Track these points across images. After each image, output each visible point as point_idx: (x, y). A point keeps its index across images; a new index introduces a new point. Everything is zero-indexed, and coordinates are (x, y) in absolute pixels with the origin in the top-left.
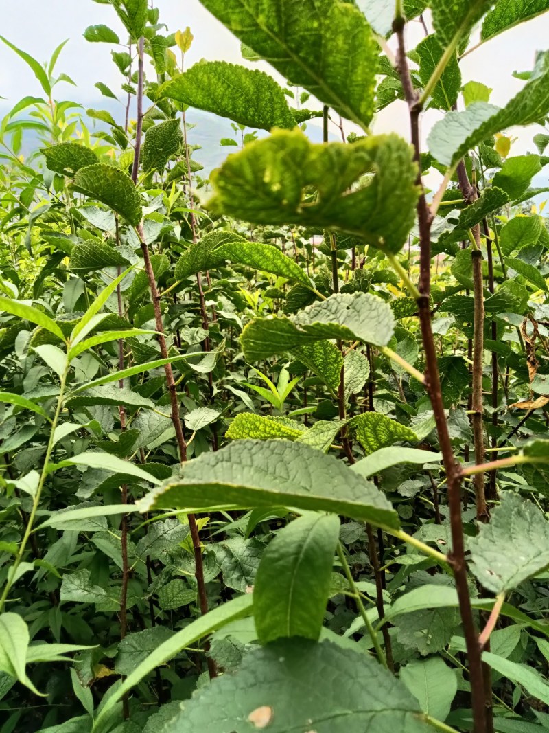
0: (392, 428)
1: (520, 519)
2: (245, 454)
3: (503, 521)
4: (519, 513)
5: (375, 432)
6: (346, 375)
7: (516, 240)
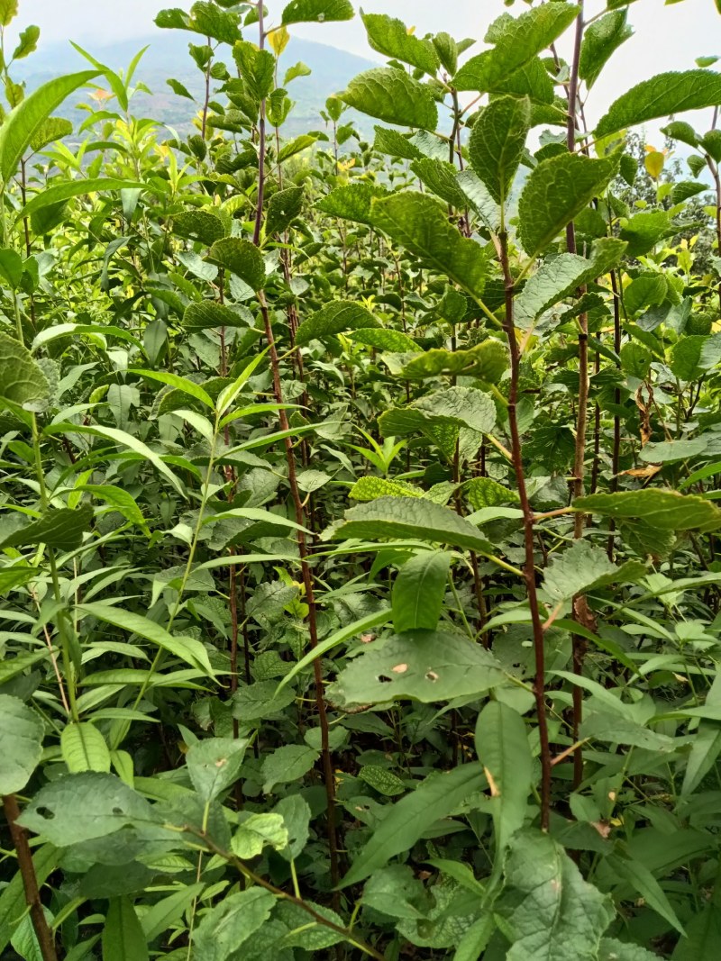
0: (498, 491)
1: (588, 559)
2: (387, 506)
3: (573, 559)
4: (588, 555)
5: (484, 494)
6: (461, 444)
7: (640, 300)
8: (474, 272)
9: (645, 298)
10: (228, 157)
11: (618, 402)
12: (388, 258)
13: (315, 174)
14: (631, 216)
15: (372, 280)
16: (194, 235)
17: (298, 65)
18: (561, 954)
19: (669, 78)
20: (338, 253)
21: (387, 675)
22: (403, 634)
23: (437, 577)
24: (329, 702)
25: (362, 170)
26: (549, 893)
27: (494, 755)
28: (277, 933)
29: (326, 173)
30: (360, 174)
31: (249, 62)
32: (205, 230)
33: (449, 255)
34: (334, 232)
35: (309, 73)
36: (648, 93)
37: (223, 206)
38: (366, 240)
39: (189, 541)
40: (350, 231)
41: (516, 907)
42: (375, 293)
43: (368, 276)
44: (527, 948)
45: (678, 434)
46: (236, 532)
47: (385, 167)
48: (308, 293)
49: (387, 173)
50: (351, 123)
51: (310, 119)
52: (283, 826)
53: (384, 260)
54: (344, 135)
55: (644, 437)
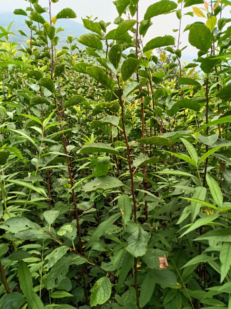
0: (122, 144)
3: (140, 158)
4: (144, 157)
5: (119, 145)
6: (112, 133)
7: (159, 95)
8: (112, 85)
9: (160, 95)
10: (39, 54)
11: (155, 123)
12: (89, 85)
13: (65, 60)
14: (155, 73)
15: (85, 92)
16: (33, 77)
17: (60, 28)
18: (139, 246)
19: (159, 38)
20: (74, 84)
21: (95, 186)
22: (99, 177)
23: (107, 162)
24: (79, 208)
25: (80, 58)
26: (136, 234)
27: (123, 206)
28: (69, 259)
29: (69, 59)
30: (79, 60)
31: (48, 29)
32: (37, 76)
33: (105, 81)
34: (72, 78)
35: (64, 30)
36: (155, 41)
37: (41, 69)
38: (82, 80)
39: (37, 162)
40: (77, 77)
41: (128, 237)
42: (86, 95)
43: (83, 90)
44: (131, 246)
45: (170, 131)
46: (49, 161)
47: (87, 58)
48: (65, 96)
49: (88, 60)
50: (76, 44)
51: (62, 42)
52: (71, 227)
53: (88, 86)
54: (74, 48)
55: (161, 132)
